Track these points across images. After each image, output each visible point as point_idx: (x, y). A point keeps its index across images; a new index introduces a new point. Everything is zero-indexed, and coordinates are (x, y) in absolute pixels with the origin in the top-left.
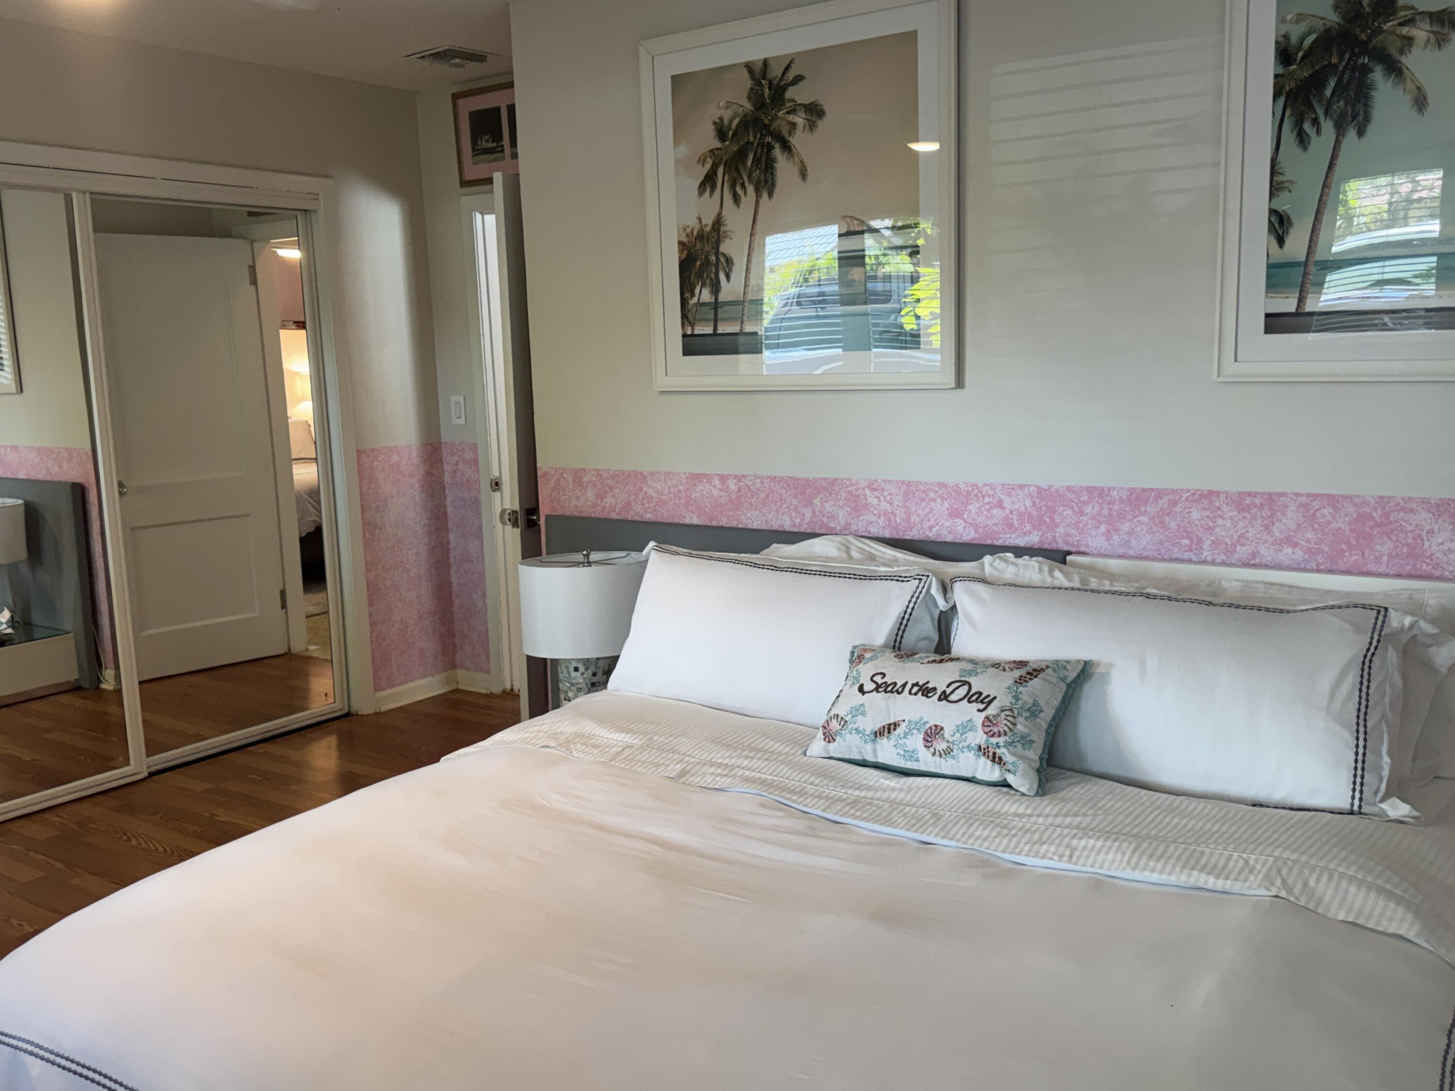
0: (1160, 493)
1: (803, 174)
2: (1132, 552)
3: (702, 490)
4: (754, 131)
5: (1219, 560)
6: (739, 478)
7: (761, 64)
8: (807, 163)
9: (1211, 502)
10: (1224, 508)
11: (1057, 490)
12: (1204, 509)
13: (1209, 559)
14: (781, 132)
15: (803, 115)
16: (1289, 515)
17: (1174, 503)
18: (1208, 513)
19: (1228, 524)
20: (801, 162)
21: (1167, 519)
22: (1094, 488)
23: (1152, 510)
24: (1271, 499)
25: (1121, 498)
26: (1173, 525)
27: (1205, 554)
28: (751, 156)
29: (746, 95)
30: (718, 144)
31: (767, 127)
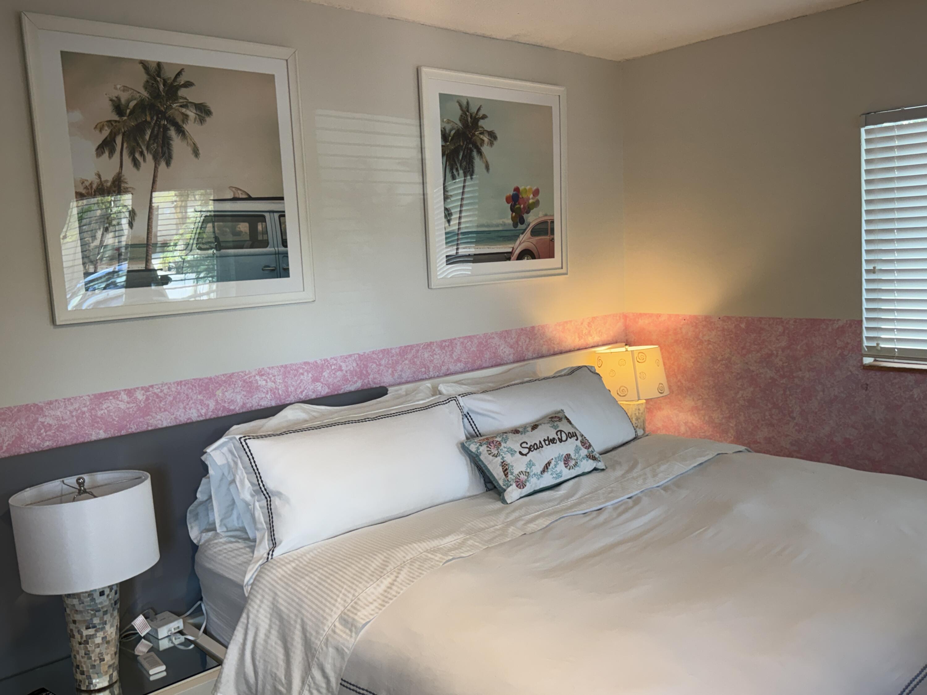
0: (412, 347)
1: (196, 152)
2: (403, 380)
3: (109, 405)
4: (150, 114)
5: (436, 376)
6: (146, 389)
7: (155, 65)
8: (199, 146)
9: (431, 348)
10: (436, 350)
11: (368, 355)
12: (429, 352)
13: (433, 376)
14: (175, 119)
15: (194, 111)
16: (458, 347)
17: (418, 351)
18: (430, 353)
19: (438, 357)
20: (194, 144)
21: (415, 360)
22: (384, 350)
23: (409, 356)
24: (451, 341)
25: (396, 352)
26: (418, 363)
27: (431, 373)
28: (149, 132)
29: (142, 85)
30: (117, 118)
31: (163, 113)
